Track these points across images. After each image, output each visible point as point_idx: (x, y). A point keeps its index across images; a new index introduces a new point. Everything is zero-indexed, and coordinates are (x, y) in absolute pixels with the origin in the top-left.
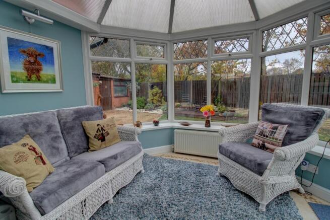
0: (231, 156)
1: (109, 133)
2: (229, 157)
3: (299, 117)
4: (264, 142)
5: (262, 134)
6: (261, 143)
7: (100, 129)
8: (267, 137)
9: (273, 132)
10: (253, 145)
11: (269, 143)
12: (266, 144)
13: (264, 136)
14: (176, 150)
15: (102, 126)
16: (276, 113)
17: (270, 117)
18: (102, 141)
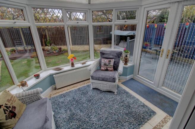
0: (100, 79)
1: (15, 106)
2: (99, 80)
3: (116, 55)
4: (107, 68)
5: (105, 64)
6: (106, 68)
7: (6, 108)
8: (108, 65)
9: (109, 63)
10: (102, 70)
11: (109, 68)
12: (108, 69)
13: (106, 65)
14: (57, 88)
15: (4, 105)
16: (106, 54)
17: (105, 56)
18: (14, 117)
